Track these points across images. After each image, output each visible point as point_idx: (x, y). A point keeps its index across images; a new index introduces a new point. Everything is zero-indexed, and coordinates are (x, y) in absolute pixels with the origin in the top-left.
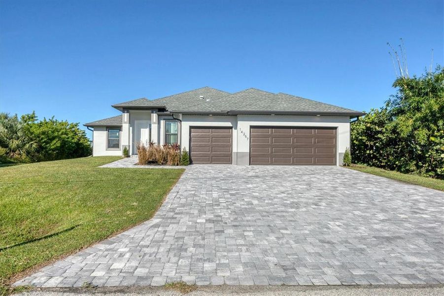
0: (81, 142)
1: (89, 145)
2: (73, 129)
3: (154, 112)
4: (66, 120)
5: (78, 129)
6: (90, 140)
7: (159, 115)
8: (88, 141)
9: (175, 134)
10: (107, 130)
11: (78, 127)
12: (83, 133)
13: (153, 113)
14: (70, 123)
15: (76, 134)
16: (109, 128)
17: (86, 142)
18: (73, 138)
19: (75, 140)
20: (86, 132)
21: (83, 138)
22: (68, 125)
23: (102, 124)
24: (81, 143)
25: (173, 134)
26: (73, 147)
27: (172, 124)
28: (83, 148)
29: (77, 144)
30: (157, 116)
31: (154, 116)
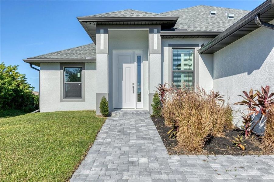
0: (21, 88)
1: (31, 92)
2: (11, 73)
3: (155, 30)
4: (3, 63)
5: (17, 73)
6: (31, 86)
7: (163, 37)
8: (29, 87)
9: (189, 73)
10: (61, 69)
11: (17, 71)
12: (23, 77)
13: (152, 32)
14: (6, 66)
15: (14, 79)
16: (64, 65)
17: (27, 89)
18: (11, 84)
19: (13, 86)
20: (26, 77)
21: (23, 84)
22: (5, 68)
23: (54, 58)
24: (21, 90)
25: (184, 73)
26: (10, 95)
27: (182, 55)
28: (22, 96)
29: (16, 91)
30: (160, 38)
31: (155, 38)
